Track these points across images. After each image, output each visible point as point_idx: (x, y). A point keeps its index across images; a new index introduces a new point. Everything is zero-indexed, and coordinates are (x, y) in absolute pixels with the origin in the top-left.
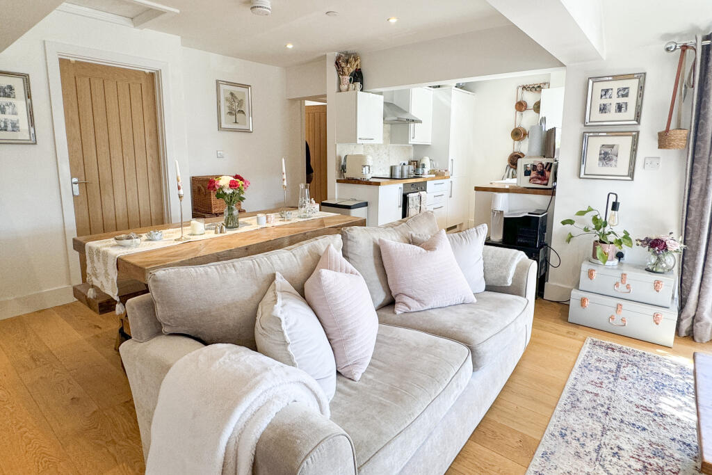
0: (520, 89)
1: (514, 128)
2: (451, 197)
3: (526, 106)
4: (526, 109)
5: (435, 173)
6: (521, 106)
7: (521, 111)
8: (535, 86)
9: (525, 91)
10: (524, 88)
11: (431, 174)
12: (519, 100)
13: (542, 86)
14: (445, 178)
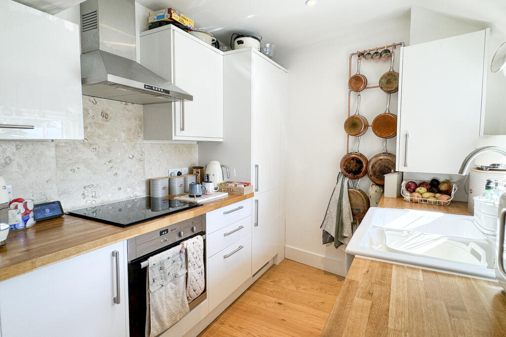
0: (355, 59)
1: (346, 118)
2: (257, 225)
3: (366, 82)
4: (365, 87)
5: (228, 191)
6: (357, 83)
7: (357, 90)
8: (380, 51)
9: (363, 59)
10: (361, 55)
11: (220, 191)
12: (353, 74)
13: (390, 49)
14: (245, 198)
